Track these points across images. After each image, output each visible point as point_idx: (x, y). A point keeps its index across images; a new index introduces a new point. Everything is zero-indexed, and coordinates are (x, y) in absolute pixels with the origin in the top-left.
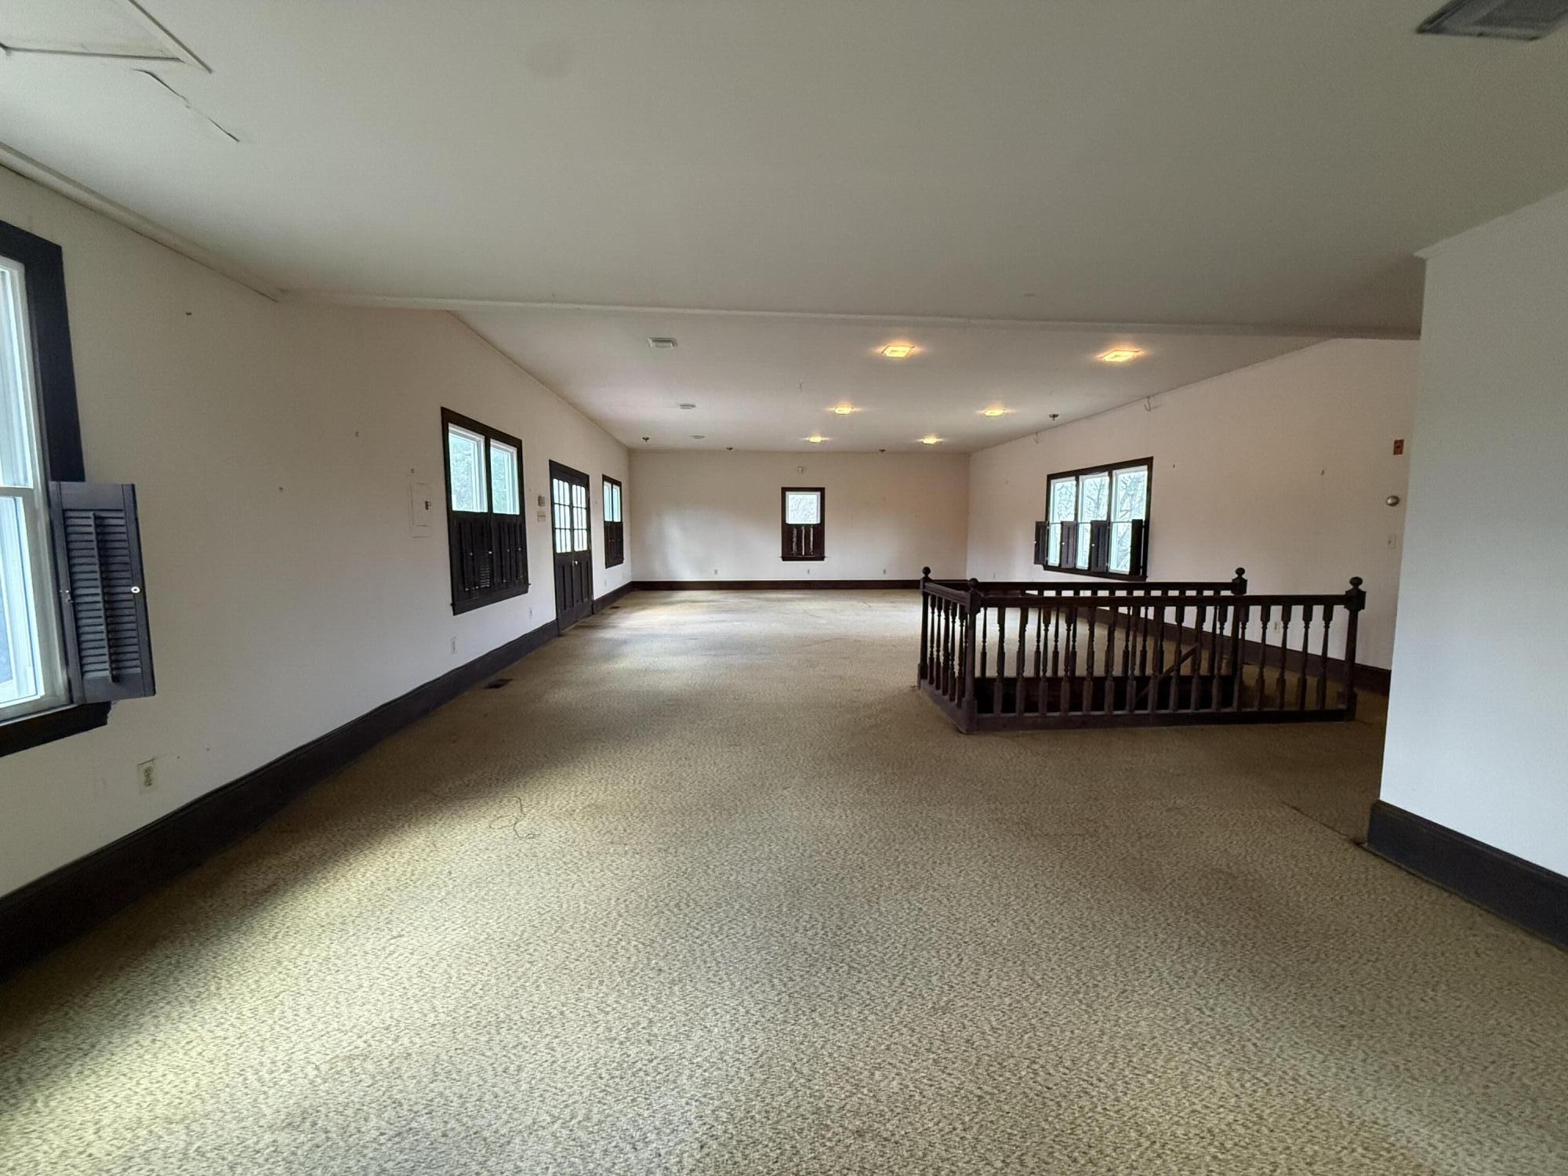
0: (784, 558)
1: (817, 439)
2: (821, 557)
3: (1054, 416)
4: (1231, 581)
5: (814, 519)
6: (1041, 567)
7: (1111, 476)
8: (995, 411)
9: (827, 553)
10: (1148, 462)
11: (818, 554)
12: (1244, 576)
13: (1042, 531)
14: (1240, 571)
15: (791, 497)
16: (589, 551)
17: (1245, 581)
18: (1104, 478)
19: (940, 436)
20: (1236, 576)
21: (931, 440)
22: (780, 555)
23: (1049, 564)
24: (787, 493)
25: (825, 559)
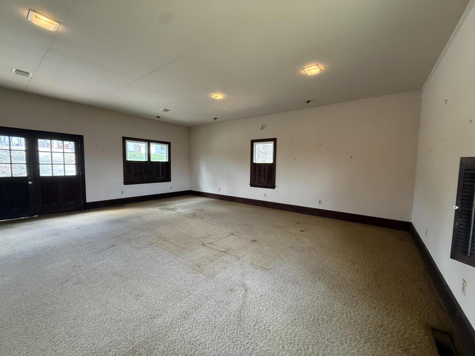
0: (251, 185)
9: (277, 184)
11: (271, 184)
25: (276, 188)
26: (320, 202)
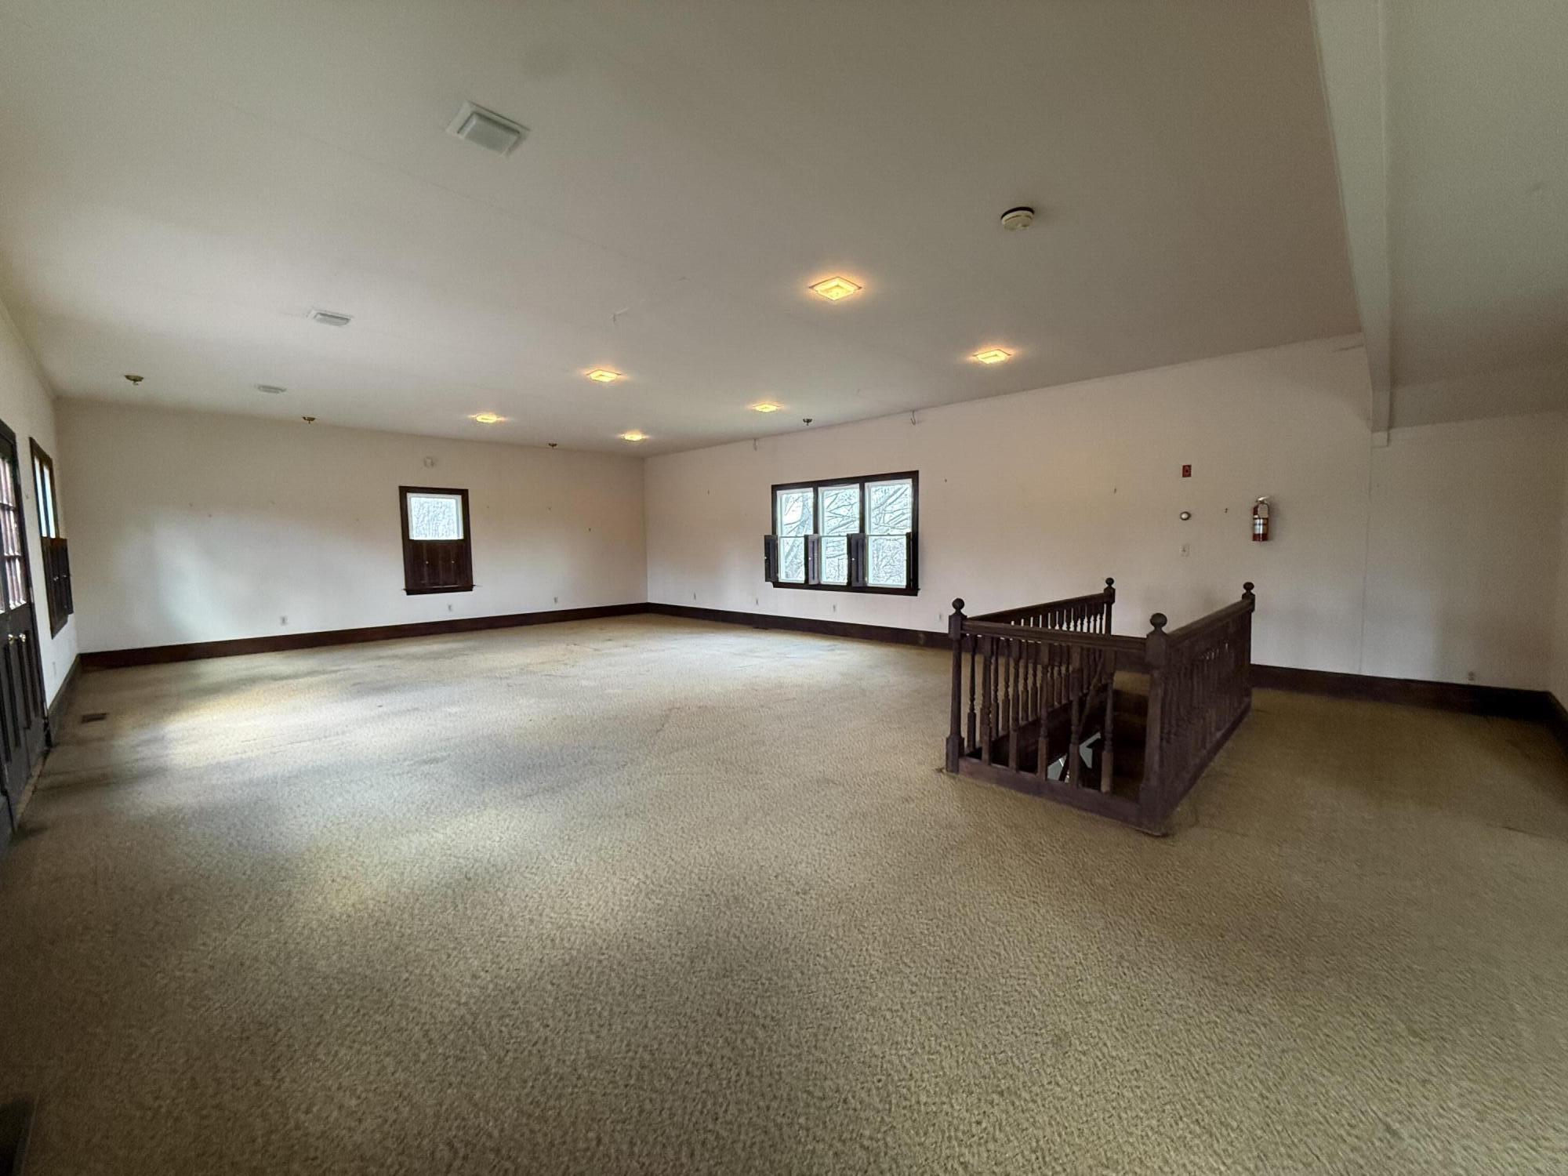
0: (410, 591)
1: (489, 418)
2: (468, 586)
3: (809, 421)
4: (1102, 592)
5: (455, 534)
6: (770, 584)
7: (862, 489)
8: (767, 407)
9: (476, 580)
10: (913, 475)
11: (464, 583)
12: (1113, 586)
13: (771, 547)
14: (1110, 581)
15: (415, 501)
16: (30, 606)
17: (1114, 590)
18: (854, 491)
19: (644, 432)
20: (1107, 586)
21: (634, 436)
22: (404, 587)
23: (780, 581)
24: (409, 495)
25: (474, 588)
26: (556, 600)
